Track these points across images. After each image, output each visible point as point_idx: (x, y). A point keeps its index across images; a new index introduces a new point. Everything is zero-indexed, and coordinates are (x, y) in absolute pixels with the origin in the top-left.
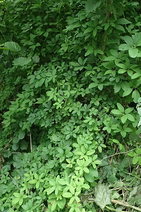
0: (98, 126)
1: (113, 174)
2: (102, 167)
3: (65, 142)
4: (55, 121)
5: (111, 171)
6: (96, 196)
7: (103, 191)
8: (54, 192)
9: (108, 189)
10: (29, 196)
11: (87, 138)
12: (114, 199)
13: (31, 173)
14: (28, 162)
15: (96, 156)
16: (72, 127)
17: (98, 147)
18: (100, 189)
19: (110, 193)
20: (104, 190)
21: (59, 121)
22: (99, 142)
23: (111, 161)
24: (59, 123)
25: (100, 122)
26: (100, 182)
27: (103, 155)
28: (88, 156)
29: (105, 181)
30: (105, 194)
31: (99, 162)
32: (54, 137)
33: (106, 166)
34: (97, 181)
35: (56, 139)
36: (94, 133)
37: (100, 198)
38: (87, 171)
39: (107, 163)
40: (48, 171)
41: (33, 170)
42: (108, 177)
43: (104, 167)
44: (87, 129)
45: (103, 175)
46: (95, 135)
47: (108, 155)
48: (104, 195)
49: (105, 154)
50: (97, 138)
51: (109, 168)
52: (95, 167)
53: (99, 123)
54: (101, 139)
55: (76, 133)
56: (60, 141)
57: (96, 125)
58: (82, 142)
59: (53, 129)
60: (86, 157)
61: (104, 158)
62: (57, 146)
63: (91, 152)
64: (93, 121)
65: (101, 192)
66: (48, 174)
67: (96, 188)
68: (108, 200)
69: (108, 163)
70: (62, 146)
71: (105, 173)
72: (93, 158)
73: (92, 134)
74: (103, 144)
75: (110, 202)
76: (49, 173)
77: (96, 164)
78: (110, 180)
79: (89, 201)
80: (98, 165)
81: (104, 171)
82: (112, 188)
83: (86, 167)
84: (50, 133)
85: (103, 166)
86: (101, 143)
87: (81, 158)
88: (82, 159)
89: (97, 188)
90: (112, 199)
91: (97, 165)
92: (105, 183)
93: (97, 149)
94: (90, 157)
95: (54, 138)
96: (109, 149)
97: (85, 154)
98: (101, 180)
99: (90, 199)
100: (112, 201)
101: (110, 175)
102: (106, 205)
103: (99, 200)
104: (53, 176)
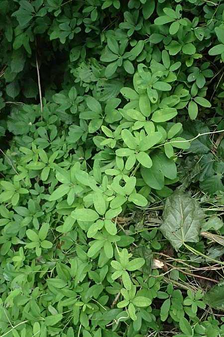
0: (197, 43)
1: (216, 174)
2: (192, 155)
3: (106, 84)
4: (83, 26)
5: (211, 168)
6: (166, 218)
7: (183, 209)
8: (65, 197)
9: (197, 206)
10: (33, 192)
11: (160, 74)
12: (209, 231)
13: (34, 147)
14: (30, 123)
15: (178, 127)
16: (124, 43)
17: (187, 106)
18: (179, 206)
19: (199, 216)
20: (187, 209)
21: (94, 28)
22: (194, 91)
23: (217, 143)
24: (93, 30)
25: (206, 32)
26: (181, 188)
27: (198, 127)
28: (156, 124)
29: (194, 187)
30: (189, 218)
31: (184, 143)
32: (83, 71)
33: (202, 154)
34: (174, 187)
35: (87, 75)
36: (183, 64)
37: (175, 225)
38: (146, 161)
39: (206, 147)
40: (70, 148)
41: (40, 142)
42: (201, 179)
43: (196, 157)
44: (164, 49)
45: (192, 174)
46: (186, 72)
47: (212, 128)
48: (184, 219)
49: (204, 126)
50: (190, 79)
51: (209, 159)
52: (170, 153)
53: (201, 34)
54: (201, 83)
55: (133, 59)
56: (96, 83)
57: (192, 39)
58: (142, 83)
59: (81, 50)
60: (150, 127)
61: (199, 135)
62: (90, 92)
63: (165, 113)
64: (185, 22)
65: (180, 213)
66: (69, 153)
67: (168, 200)
68: (192, 232)
69: (208, 146)
70: (99, 94)
71: (197, 169)
72: (170, 131)
73: (177, 65)
74: (205, 98)
75: (196, 238)
76: (72, 152)
77: (174, 148)
78: (208, 187)
79: (149, 223)
80: (181, 149)
81: (194, 165)
82: (207, 205)
83: (146, 152)
84: (75, 59)
85: (195, 154)
86: (197, 96)
87: (137, 126)
88: (139, 131)
89: (171, 201)
90: (202, 230)
91: (177, 150)
92: (193, 189)
93: (186, 109)
94: (160, 129)
95: (83, 73)
96: (217, 115)
97: (149, 119)
98: (183, 184)
99: (152, 220)
100: (203, 234)
101: (206, 177)
102: (185, 243)
103: (172, 229)
104: (80, 159)
